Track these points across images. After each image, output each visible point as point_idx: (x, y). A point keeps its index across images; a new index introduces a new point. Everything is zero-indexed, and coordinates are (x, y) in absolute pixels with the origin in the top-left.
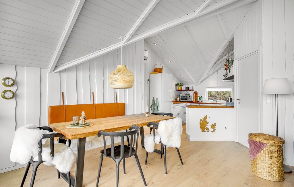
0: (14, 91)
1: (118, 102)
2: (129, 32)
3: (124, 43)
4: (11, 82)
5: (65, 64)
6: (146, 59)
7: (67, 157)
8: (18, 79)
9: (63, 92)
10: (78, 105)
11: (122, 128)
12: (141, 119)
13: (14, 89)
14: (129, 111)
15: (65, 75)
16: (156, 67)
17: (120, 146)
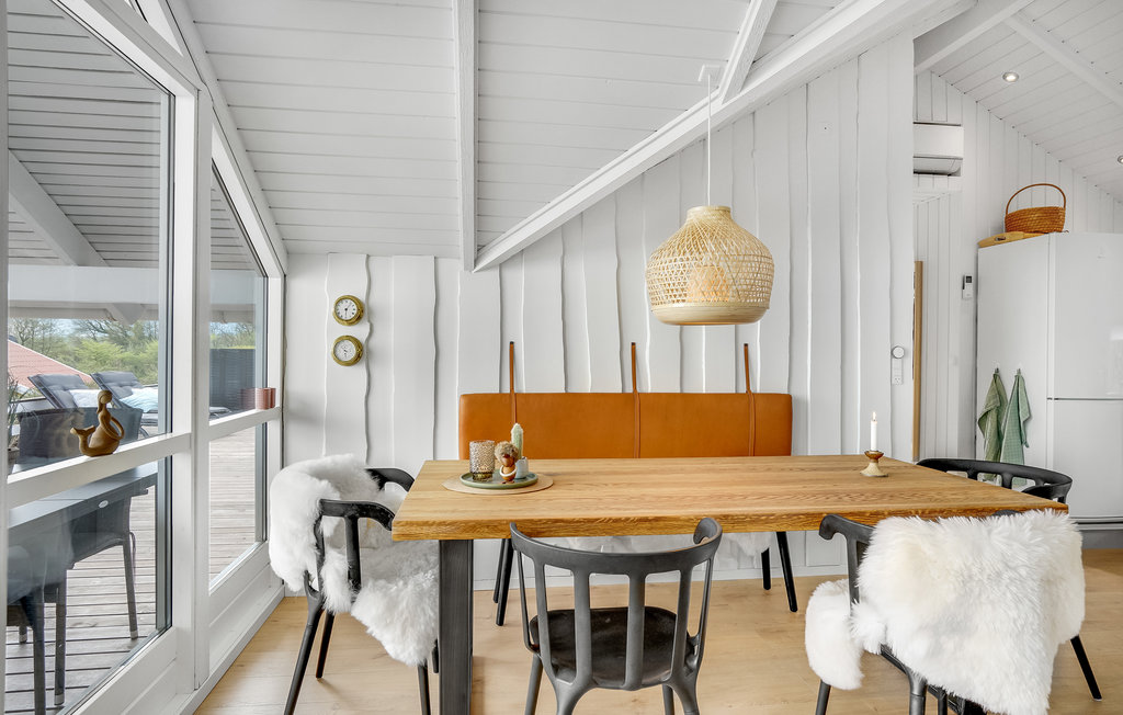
0: (362, 338)
1: (758, 388)
2: (741, 32)
3: (728, 97)
4: (352, 310)
5: (508, 233)
6: (953, 170)
7: (404, 604)
8: (376, 301)
9: (512, 343)
10: (567, 394)
11: (647, 524)
12: (818, 487)
13: (360, 331)
14: (816, 437)
15: (518, 277)
16: (1024, 203)
17: (623, 612)
